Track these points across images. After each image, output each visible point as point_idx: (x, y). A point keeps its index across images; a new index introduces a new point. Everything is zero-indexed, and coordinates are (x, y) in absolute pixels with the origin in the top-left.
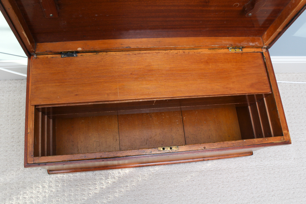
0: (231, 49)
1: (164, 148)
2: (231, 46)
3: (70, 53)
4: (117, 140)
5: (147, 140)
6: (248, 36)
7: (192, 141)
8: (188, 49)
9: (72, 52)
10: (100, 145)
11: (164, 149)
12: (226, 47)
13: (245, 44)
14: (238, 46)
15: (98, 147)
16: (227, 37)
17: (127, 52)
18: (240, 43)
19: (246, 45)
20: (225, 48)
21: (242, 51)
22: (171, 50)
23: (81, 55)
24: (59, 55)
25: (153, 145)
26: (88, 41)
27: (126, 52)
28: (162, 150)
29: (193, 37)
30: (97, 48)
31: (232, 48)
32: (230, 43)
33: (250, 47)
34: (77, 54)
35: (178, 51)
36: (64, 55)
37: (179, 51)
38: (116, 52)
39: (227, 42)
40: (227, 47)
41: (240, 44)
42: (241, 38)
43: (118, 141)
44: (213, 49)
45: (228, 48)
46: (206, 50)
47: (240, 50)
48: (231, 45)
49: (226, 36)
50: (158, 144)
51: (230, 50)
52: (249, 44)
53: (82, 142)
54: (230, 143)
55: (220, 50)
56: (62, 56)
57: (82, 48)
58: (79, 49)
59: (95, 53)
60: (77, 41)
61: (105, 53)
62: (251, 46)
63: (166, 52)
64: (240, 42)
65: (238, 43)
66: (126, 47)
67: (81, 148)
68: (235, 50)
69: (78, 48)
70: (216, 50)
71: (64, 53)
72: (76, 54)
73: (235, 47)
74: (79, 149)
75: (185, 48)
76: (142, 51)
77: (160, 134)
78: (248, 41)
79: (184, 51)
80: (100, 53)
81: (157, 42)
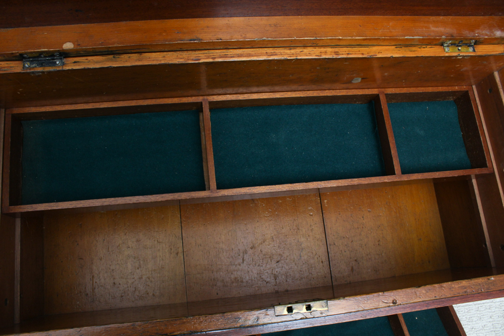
0: (448, 46)
1: (291, 307)
2: (450, 40)
3: (45, 57)
4: (177, 254)
5: (245, 252)
6: (491, 15)
7: (343, 252)
8: (347, 46)
9: (52, 55)
10: (140, 266)
11: (290, 310)
12: (437, 43)
13: (483, 33)
14: (466, 39)
15: (137, 271)
16: (441, 17)
17: (194, 53)
18: (473, 31)
19: (487, 35)
20: (435, 43)
21: (474, 51)
22: (305, 47)
23: (75, 62)
24: (17, 62)
25: (257, 265)
26: (93, 24)
27: (190, 52)
28: (286, 312)
29: (360, 14)
30: (113, 43)
31: (452, 44)
32: (449, 30)
33: (496, 42)
34: (65, 60)
35: (323, 50)
36: (32, 62)
37: (325, 50)
38: (165, 53)
39: (442, 29)
40: (441, 41)
41: (472, 34)
42: (473, 19)
43: (181, 255)
44: (407, 46)
45: (442, 45)
46: (390, 47)
47: (471, 49)
48: (452, 36)
49: (439, 15)
50: (269, 261)
51: (446, 50)
52: (493, 33)
53: (101, 259)
54: (456, 286)
55: (423, 49)
56: (24, 65)
57: (74, 44)
58: (68, 46)
59: (111, 57)
60: (61, 26)
61: (136, 54)
62: (497, 39)
63: (293, 51)
64: (472, 28)
65: (467, 32)
66: (191, 40)
67: (99, 273)
68: (459, 50)
69: (66, 42)
70: (414, 49)
71: (29, 58)
72: (61, 59)
73: (457, 42)
74: (95, 275)
75: (341, 43)
76: (232, 50)
77: (273, 238)
78: (491, 27)
79: (336, 50)
80: (123, 56)
81: (270, 25)
